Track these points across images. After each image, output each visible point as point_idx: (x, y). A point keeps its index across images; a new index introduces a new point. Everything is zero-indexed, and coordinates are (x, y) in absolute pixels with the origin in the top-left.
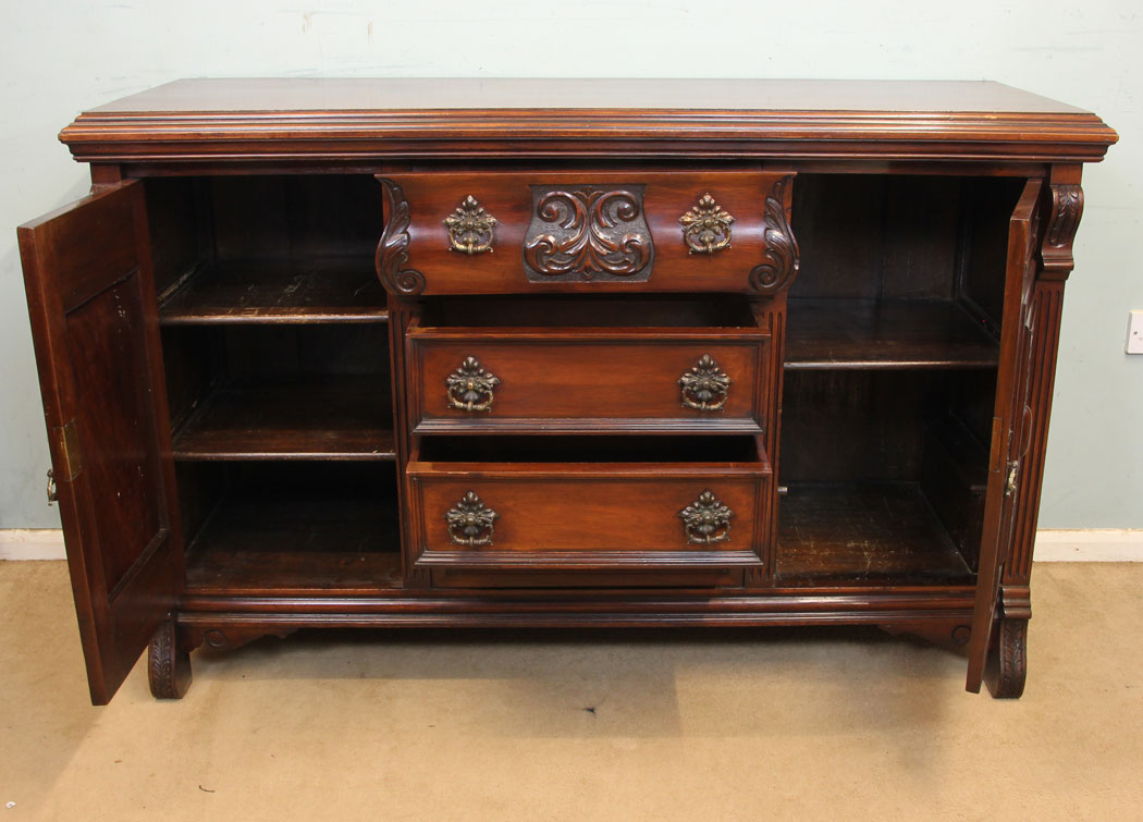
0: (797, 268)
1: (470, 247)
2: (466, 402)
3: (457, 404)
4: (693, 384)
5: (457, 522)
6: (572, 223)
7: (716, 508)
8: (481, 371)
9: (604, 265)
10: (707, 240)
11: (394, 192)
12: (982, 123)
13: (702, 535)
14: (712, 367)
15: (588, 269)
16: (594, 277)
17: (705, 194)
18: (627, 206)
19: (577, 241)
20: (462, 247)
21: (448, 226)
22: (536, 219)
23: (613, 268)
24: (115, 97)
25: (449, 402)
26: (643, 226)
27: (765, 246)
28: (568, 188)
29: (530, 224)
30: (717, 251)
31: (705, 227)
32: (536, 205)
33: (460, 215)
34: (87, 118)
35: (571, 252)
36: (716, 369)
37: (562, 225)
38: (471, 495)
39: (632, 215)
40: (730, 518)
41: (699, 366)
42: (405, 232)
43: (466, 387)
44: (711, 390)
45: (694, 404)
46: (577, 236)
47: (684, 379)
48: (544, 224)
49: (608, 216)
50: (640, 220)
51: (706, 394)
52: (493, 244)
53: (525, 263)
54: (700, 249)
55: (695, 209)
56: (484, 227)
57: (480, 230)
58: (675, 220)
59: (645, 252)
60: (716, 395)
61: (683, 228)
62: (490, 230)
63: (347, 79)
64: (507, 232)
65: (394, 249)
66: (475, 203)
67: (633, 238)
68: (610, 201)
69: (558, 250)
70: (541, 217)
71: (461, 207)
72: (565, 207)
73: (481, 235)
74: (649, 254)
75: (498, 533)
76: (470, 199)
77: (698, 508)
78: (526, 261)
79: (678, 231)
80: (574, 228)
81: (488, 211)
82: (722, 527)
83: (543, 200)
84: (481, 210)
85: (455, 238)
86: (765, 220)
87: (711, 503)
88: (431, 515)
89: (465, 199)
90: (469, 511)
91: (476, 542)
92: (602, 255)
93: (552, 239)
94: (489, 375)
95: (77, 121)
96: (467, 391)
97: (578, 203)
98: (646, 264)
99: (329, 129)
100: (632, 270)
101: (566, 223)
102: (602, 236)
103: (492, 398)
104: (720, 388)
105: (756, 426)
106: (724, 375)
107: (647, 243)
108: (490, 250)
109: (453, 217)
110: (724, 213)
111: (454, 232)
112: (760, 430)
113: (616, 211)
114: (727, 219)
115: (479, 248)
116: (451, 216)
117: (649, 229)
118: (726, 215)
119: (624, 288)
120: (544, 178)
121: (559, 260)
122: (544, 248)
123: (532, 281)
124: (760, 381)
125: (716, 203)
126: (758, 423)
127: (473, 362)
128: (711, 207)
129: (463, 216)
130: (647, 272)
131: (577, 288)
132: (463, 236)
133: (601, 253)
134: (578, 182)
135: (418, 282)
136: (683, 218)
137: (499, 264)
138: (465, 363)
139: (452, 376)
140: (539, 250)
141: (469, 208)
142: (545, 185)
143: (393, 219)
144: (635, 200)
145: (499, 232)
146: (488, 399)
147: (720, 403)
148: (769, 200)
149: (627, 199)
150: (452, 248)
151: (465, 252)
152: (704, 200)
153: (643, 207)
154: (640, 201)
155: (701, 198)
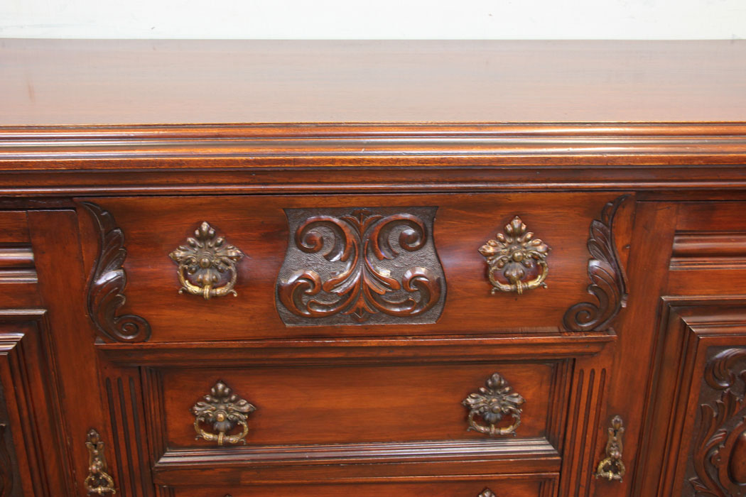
1: (207, 290)
2: (217, 432)
3: (206, 436)
4: (480, 406)
6: (341, 255)
8: (233, 397)
9: (381, 306)
10: (514, 274)
11: (102, 218)
14: (502, 387)
15: (360, 311)
16: (368, 319)
17: (514, 218)
18: (410, 232)
20: (196, 289)
21: (176, 262)
22: (294, 250)
23: (394, 310)
25: (195, 434)
26: (433, 257)
27: (586, 282)
28: (335, 211)
29: (284, 255)
30: (527, 291)
31: (513, 260)
32: (293, 233)
33: (193, 246)
35: (338, 291)
36: (507, 389)
37: (328, 257)
39: (418, 243)
41: (488, 387)
42: (121, 268)
43: (216, 416)
45: (482, 428)
46: (347, 271)
47: (469, 400)
48: (304, 256)
49: (387, 245)
50: (429, 250)
51: (493, 417)
52: (237, 285)
53: (279, 304)
54: (506, 287)
55: (501, 236)
56: (225, 262)
57: (221, 266)
58: (472, 250)
59: (434, 290)
61: (483, 260)
62: (232, 268)
64: (258, 267)
65: (107, 288)
66: (212, 232)
67: (418, 272)
68: (390, 226)
69: (324, 289)
70: (300, 247)
71: (194, 235)
72: (332, 235)
73: (221, 271)
74: (439, 291)
76: (205, 226)
78: (281, 302)
79: (477, 264)
80: (343, 260)
81: (229, 240)
83: (302, 227)
84: (220, 240)
85: (186, 278)
86: (588, 247)
89: (199, 226)
92: (379, 295)
93: (313, 275)
94: (243, 403)
97: (348, 231)
98: (434, 304)
100: (417, 311)
101: (332, 255)
102: (378, 270)
103: (246, 430)
104: (512, 411)
105: (550, 448)
106: (515, 394)
107: (436, 278)
108: (232, 293)
109: (183, 250)
110: (537, 241)
111: (185, 271)
112: (556, 452)
113: (397, 238)
114: (541, 248)
115: (219, 291)
116: (180, 249)
117: (440, 262)
118: (540, 244)
119: (406, 331)
120: (303, 201)
121: (324, 300)
122: (305, 287)
123: (287, 325)
124: (558, 401)
125: (527, 230)
126: (552, 443)
127: (224, 389)
128: (521, 234)
129: (196, 249)
130: (437, 311)
131: (346, 332)
132: (197, 274)
133: (378, 291)
134: (349, 205)
135: (143, 328)
136: (484, 247)
137: (245, 306)
138: (213, 390)
139: (199, 404)
140: (298, 289)
141: (204, 238)
142: (304, 209)
143: (104, 251)
144: (421, 225)
145: (244, 267)
146: (243, 431)
147: (511, 427)
148: (595, 223)
149: (411, 224)
150: (184, 291)
151: (201, 296)
152: (513, 226)
153: (433, 232)
154: (429, 225)
155: (509, 222)
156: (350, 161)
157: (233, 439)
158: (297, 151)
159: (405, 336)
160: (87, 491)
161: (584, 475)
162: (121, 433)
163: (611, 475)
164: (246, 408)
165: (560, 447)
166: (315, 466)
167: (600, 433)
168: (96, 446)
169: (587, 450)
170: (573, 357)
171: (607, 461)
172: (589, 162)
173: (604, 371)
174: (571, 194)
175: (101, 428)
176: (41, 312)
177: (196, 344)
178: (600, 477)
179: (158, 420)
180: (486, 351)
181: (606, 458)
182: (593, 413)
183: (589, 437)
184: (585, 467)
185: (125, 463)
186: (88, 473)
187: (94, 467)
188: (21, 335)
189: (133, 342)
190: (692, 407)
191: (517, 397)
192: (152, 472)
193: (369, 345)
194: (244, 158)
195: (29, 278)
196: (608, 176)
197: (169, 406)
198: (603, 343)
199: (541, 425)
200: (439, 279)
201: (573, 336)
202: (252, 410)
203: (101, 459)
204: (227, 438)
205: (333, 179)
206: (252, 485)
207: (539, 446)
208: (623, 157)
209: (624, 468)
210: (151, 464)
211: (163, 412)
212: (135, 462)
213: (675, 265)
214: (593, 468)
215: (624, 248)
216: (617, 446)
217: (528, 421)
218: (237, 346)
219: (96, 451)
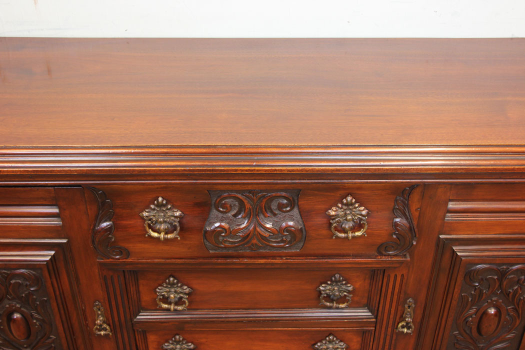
0: (415, 243)
1: (162, 235)
2: (170, 303)
3: (164, 306)
5: (169, 349)
6: (242, 215)
7: (337, 344)
9: (267, 243)
10: (347, 227)
11: (99, 194)
14: (341, 282)
15: (254, 245)
17: (348, 196)
18: (285, 201)
19: (246, 227)
20: (155, 235)
21: (142, 218)
22: (214, 212)
23: (274, 244)
25: (157, 305)
26: (299, 216)
27: (391, 231)
28: (238, 191)
31: (346, 220)
32: (213, 202)
33: (154, 209)
35: (241, 234)
36: (344, 282)
37: (235, 216)
38: (178, 337)
39: (288, 209)
41: (332, 281)
42: (111, 220)
45: (328, 304)
46: (246, 224)
47: (321, 288)
48: (220, 215)
49: (270, 210)
50: (295, 212)
53: (205, 241)
54: (342, 235)
55: (340, 205)
56: (173, 218)
58: (322, 213)
62: (177, 224)
64: (193, 221)
66: (164, 202)
67: (289, 224)
68: (272, 199)
69: (231, 233)
70: (218, 210)
71: (154, 204)
72: (237, 203)
74: (302, 236)
76: (160, 199)
77: (324, 344)
78: (207, 239)
79: (325, 221)
80: (244, 218)
81: (174, 207)
83: (219, 199)
84: (169, 206)
85: (150, 228)
86: (393, 212)
87: (333, 341)
88: (152, 346)
89: (157, 199)
90: (177, 344)
92: (266, 237)
93: (226, 225)
94: (185, 287)
96: (170, 299)
97: (247, 202)
98: (299, 241)
101: (237, 214)
102: (265, 223)
103: (187, 304)
105: (370, 314)
106: (349, 285)
107: (300, 227)
108: (178, 238)
109: (148, 212)
110: (362, 208)
111: (149, 224)
112: (373, 317)
113: (276, 205)
114: (364, 213)
115: (169, 236)
116: (146, 211)
117: (302, 218)
118: (364, 210)
119: (282, 255)
121: (232, 239)
122: (220, 232)
123: (211, 251)
124: (375, 289)
125: (356, 202)
126: (371, 311)
127: (174, 280)
128: (352, 204)
129: (155, 211)
130: (300, 245)
131: (246, 255)
132: (156, 225)
133: (264, 235)
134: (247, 188)
135: (126, 253)
136: (329, 211)
138: (167, 281)
139: (159, 288)
140: (216, 233)
141: (160, 205)
143: (101, 212)
144: (291, 198)
145: (184, 221)
146: (185, 304)
147: (346, 304)
148: (398, 198)
149: (285, 198)
150: (148, 235)
151: (158, 238)
152: (347, 200)
153: (298, 202)
154: (296, 198)
155: (345, 197)
156: (247, 170)
157: (180, 308)
159: (281, 258)
160: (95, 334)
161: (390, 330)
162: (113, 303)
163: (405, 330)
164: (187, 291)
165: (375, 314)
166: (228, 322)
167: (400, 308)
168: (99, 309)
169: (392, 316)
170: (384, 269)
171: (403, 323)
172: (392, 171)
173: (403, 275)
175: (102, 301)
176: (65, 241)
177: (156, 261)
178: (399, 331)
179: (135, 296)
181: (402, 321)
182: (395, 297)
183: (393, 310)
184: (390, 325)
185: (116, 319)
186: (95, 324)
187: (99, 322)
188: (53, 252)
189: (119, 259)
190: (456, 296)
191: (350, 286)
192: (132, 324)
193: (259, 262)
194: (183, 168)
195: (56, 222)
196: (405, 177)
197: (141, 288)
198: (401, 262)
199: (365, 301)
200: (301, 228)
201: (384, 258)
202: (190, 291)
203: (103, 316)
204: (176, 307)
207: (363, 313)
208: (414, 169)
209: (413, 327)
210: (131, 320)
211: (138, 292)
212: (123, 319)
213: (449, 217)
214: (395, 327)
215: (416, 210)
216: (410, 314)
217: (356, 299)
218: (181, 262)
219: (99, 312)
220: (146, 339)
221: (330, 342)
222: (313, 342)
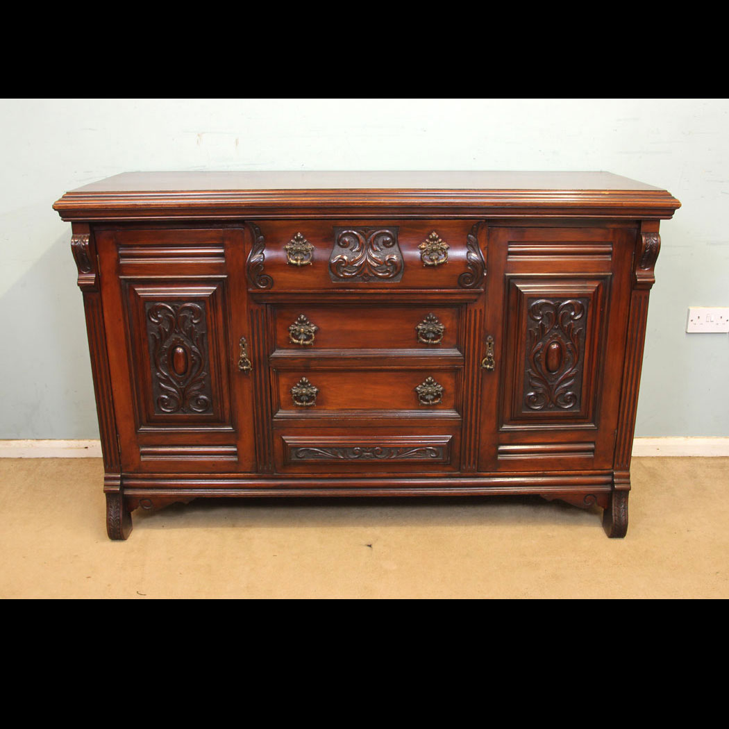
0: (485, 274)
1: (299, 262)
2: (300, 340)
3: (295, 341)
4: (424, 329)
5: (297, 393)
6: (357, 248)
7: (435, 386)
8: (308, 323)
9: (376, 273)
10: (434, 258)
11: (256, 231)
12: (600, 196)
13: (427, 401)
14: (434, 320)
15: (366, 275)
16: (370, 279)
17: (433, 232)
18: (388, 239)
19: (360, 259)
20: (294, 262)
21: (286, 250)
22: (337, 246)
23: (380, 274)
24: (86, 183)
25: (291, 340)
26: (397, 250)
27: (467, 263)
28: (355, 228)
29: (333, 249)
30: (439, 264)
31: (433, 251)
32: (337, 238)
33: (293, 243)
34: (70, 195)
35: (357, 265)
36: (437, 321)
37: (351, 250)
38: (304, 379)
39: (391, 244)
40: (442, 391)
41: (427, 320)
42: (262, 253)
43: (300, 331)
44: (434, 333)
45: (425, 340)
46: (360, 255)
47: (419, 326)
48: (341, 249)
49: (377, 244)
50: (396, 247)
51: (432, 335)
52: (312, 261)
53: (330, 272)
54: (430, 263)
55: (427, 240)
56: (307, 250)
57: (305, 252)
58: (415, 247)
59: (399, 265)
60: (437, 336)
61: (420, 251)
62: (310, 252)
63: (222, 172)
64: (320, 254)
65: (255, 263)
66: (302, 237)
67: (391, 257)
68: (378, 236)
69: (349, 264)
70: (339, 245)
71: (294, 238)
72: (353, 239)
73: (305, 255)
74: (401, 266)
75: (318, 400)
76: (299, 235)
77: (425, 386)
78: (331, 270)
79: (417, 253)
80: (358, 251)
81: (309, 241)
82: (438, 396)
83: (340, 235)
84: (305, 241)
85: (290, 257)
86: (467, 247)
87: (432, 383)
88: (283, 390)
89: (296, 234)
90: (303, 388)
91: (307, 404)
92: (374, 267)
93: (345, 258)
94: (312, 325)
95: (63, 197)
96: (300, 334)
97: (360, 237)
98: (399, 272)
99: (213, 201)
100: (391, 276)
101: (353, 248)
102: (374, 256)
103: (314, 338)
104: (439, 332)
105: (459, 353)
107: (400, 260)
108: (310, 264)
110: (444, 243)
111: (290, 253)
112: (461, 355)
113: (382, 241)
114: (446, 246)
115: (304, 263)
116: (288, 245)
117: (401, 252)
119: (387, 286)
120: (342, 223)
121: (350, 269)
122: (341, 263)
123: (334, 282)
125: (439, 238)
126: (460, 351)
127: (304, 318)
128: (436, 240)
129: (295, 245)
130: (400, 276)
131: (360, 286)
132: (295, 256)
133: (373, 264)
134: (361, 225)
135: (270, 282)
136: (420, 245)
137: (315, 271)
138: (299, 319)
139: (292, 325)
140: (338, 264)
141: (298, 240)
142: (342, 227)
143: (255, 246)
144: (393, 236)
145: (315, 253)
146: (312, 338)
147: (439, 340)
148: (469, 236)
149: (388, 235)
150: (289, 262)
151: (296, 265)
152: (432, 236)
153: (398, 239)
154: (396, 236)
155: (431, 234)
156: (361, 203)
157: (307, 342)
158: (339, 198)
159: (387, 289)
160: (239, 368)
161: (476, 366)
164: (313, 328)
165: (463, 352)
166: (345, 359)
167: (482, 343)
168: (243, 345)
169: (476, 353)
170: (465, 301)
171: (486, 359)
172: (461, 204)
173: (481, 311)
174: (456, 221)
175: (247, 336)
176: (226, 276)
177: (293, 291)
178: (483, 368)
179: (273, 333)
180: (424, 297)
181: (485, 357)
182: (477, 332)
184: (476, 363)
185: (257, 355)
186: (239, 359)
187: (243, 356)
188: (215, 288)
189: (265, 289)
190: (524, 329)
191: (442, 325)
192: (269, 360)
193: (370, 292)
194: (317, 202)
195: (221, 261)
196: (471, 211)
197: (278, 327)
198: (480, 294)
199: (454, 342)
201: (464, 290)
202: (316, 329)
203: (246, 352)
204: (305, 342)
205: (354, 212)
206: (316, 371)
207: (454, 352)
209: (495, 363)
210: (268, 356)
211: (275, 329)
212: (262, 354)
214: (480, 364)
215: (485, 249)
216: (490, 351)
217: (447, 339)
218: (311, 292)
219: (244, 348)
220: (278, 382)
221: (430, 383)
222: (415, 385)
